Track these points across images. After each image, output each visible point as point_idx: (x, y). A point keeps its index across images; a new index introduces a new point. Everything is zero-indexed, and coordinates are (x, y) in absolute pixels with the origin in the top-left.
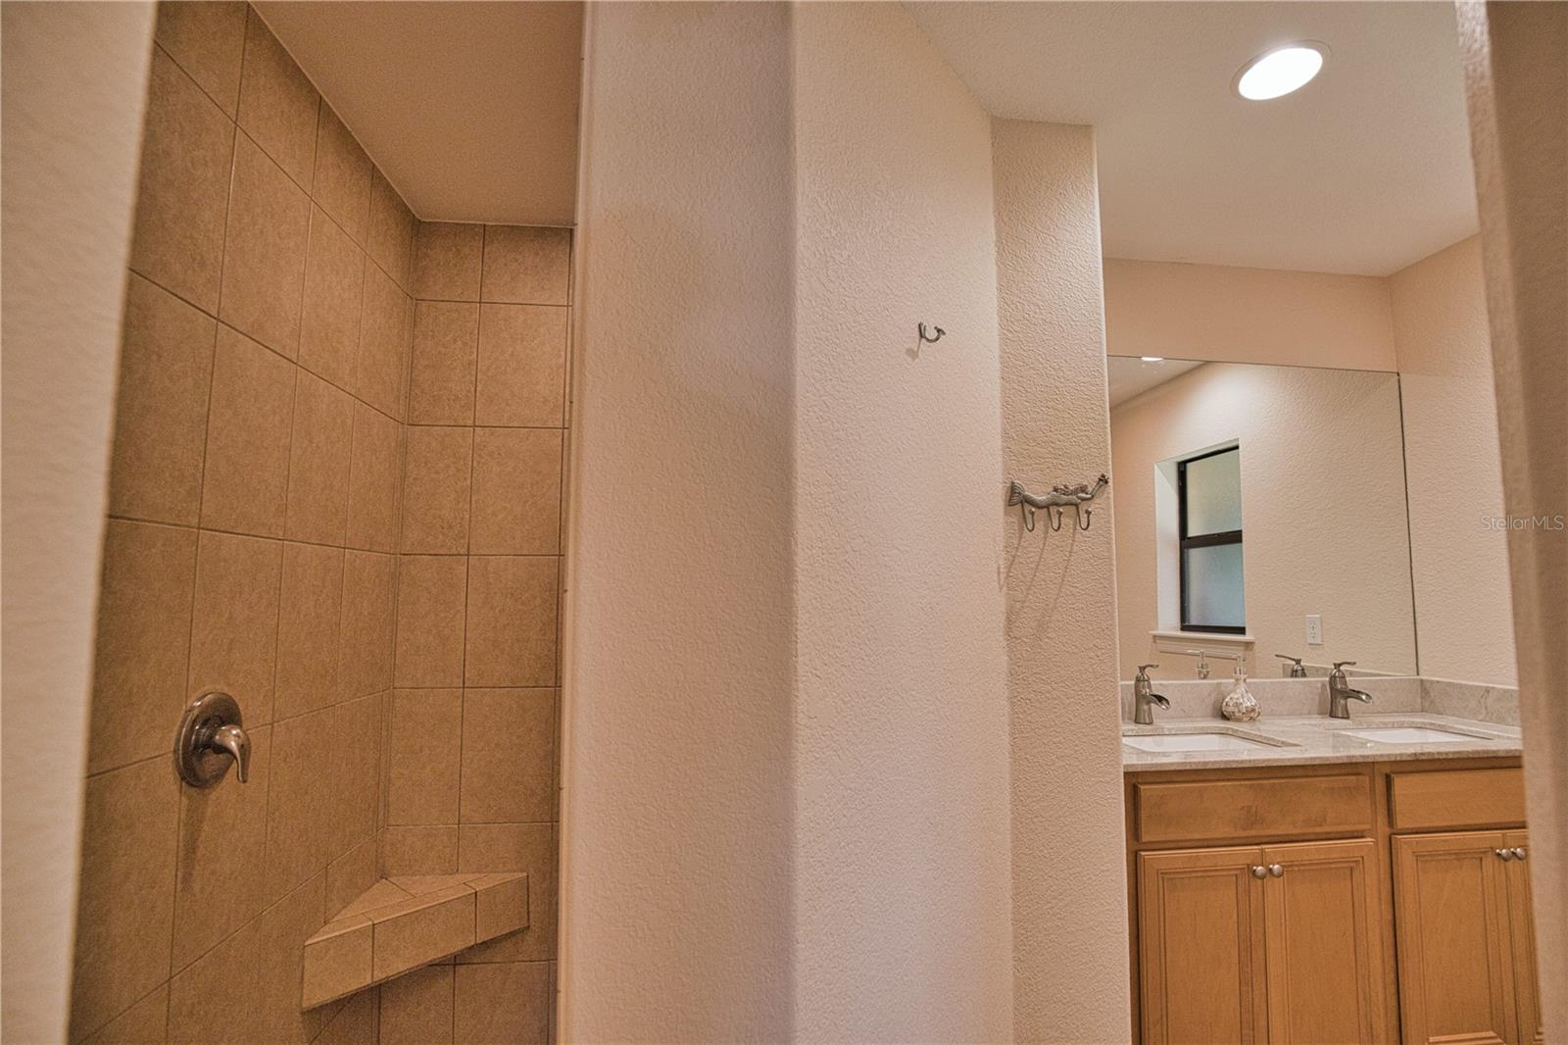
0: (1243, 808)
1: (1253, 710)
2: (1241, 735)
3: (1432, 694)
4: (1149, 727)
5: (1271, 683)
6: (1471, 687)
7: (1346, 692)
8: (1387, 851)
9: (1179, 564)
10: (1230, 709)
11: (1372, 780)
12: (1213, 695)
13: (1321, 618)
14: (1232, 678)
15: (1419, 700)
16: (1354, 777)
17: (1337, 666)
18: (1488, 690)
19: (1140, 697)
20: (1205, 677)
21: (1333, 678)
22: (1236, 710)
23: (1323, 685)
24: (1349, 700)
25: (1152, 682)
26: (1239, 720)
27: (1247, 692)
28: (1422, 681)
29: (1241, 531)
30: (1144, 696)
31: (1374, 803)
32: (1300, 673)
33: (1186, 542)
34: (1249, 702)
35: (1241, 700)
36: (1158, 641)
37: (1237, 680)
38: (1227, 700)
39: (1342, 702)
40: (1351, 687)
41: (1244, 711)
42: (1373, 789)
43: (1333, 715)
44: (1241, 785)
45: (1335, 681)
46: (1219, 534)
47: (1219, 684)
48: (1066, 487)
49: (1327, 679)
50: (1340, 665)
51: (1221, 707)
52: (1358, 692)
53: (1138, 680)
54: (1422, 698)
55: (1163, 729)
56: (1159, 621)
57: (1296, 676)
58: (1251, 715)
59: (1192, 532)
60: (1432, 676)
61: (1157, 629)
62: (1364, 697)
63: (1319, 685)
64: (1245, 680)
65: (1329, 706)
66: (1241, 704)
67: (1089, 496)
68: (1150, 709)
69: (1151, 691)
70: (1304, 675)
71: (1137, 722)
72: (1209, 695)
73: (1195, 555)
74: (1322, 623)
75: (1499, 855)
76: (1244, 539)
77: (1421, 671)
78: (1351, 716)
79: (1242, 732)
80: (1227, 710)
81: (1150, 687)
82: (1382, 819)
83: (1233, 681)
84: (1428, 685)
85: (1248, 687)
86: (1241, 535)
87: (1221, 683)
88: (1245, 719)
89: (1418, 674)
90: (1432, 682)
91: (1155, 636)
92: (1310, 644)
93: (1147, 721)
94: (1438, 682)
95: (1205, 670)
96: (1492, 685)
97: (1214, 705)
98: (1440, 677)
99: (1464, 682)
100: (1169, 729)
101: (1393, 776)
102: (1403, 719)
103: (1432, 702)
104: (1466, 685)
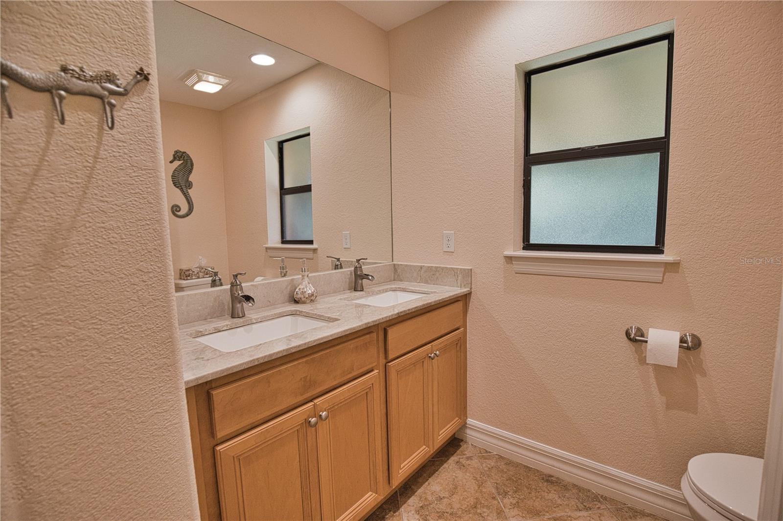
0: (301, 379)
1: (313, 295)
2: (304, 314)
3: (398, 271)
4: (241, 320)
5: (324, 275)
6: (414, 266)
7: (362, 276)
8: (384, 373)
9: (279, 204)
10: (299, 296)
11: (378, 334)
12: (289, 287)
13: (349, 233)
14: (300, 274)
15: (393, 275)
16: (368, 336)
17: (358, 261)
18: (421, 267)
19: (234, 299)
20: (285, 275)
21: (356, 268)
22: (303, 297)
23: (351, 273)
24: (364, 280)
25: (243, 285)
26: (304, 303)
27: (309, 283)
28: (394, 265)
29: (311, 185)
30: (236, 298)
31: (378, 348)
32: (339, 266)
33: (284, 191)
34: (310, 290)
35: (305, 290)
36: (268, 251)
37: (303, 276)
38: (297, 290)
39: (360, 281)
40: (365, 272)
41: (307, 296)
42: (378, 340)
43: (356, 290)
44: (299, 364)
45: (357, 270)
46: (300, 187)
47: (292, 280)
48: (81, 69)
49: (353, 269)
50: (359, 260)
51: (294, 294)
52: (368, 275)
53: (232, 285)
54: (394, 273)
55: (251, 320)
56: (269, 239)
57: (337, 269)
58: (312, 299)
59: (287, 185)
60: (399, 261)
61: (268, 244)
62: (370, 278)
63: (349, 273)
64: (308, 276)
65: (354, 285)
66: (305, 292)
67: (121, 90)
68: (242, 306)
69: (243, 292)
70: (341, 268)
71: (233, 317)
72: (286, 288)
73: (288, 198)
74: (350, 236)
75: (430, 357)
76: (312, 190)
77: (394, 260)
78: (365, 290)
79: (305, 312)
80: (297, 297)
81: (241, 289)
82: (382, 355)
83: (300, 276)
84: (396, 267)
85: (310, 280)
86: (311, 188)
87: (294, 279)
88: (308, 301)
89: (393, 261)
90: (398, 265)
91: (266, 248)
92: (345, 248)
93: (241, 316)
94: (401, 265)
95: (284, 271)
96: (423, 265)
97: (289, 294)
98: (402, 262)
99: (411, 264)
100: (255, 319)
101: (388, 328)
102: (387, 287)
103: (399, 275)
104: (412, 265)
